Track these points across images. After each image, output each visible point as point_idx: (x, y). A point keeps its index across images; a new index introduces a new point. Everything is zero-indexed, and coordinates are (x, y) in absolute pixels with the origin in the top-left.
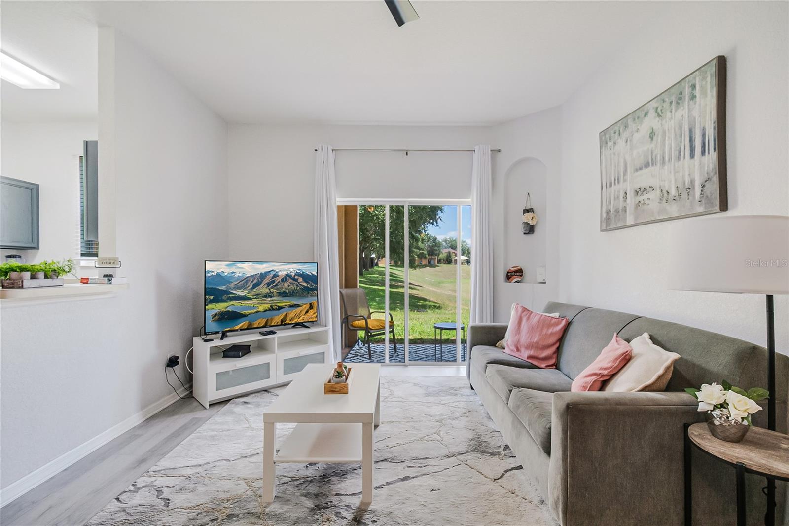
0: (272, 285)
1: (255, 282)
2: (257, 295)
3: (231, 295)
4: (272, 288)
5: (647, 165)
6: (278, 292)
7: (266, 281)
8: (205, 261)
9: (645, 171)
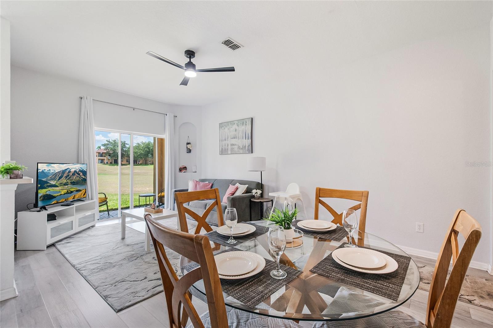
0: (68, 178)
1: (60, 176)
2: (61, 184)
3: (48, 184)
4: (68, 179)
5: (234, 138)
6: (71, 182)
7: (65, 175)
8: (38, 163)
9: (234, 139)
